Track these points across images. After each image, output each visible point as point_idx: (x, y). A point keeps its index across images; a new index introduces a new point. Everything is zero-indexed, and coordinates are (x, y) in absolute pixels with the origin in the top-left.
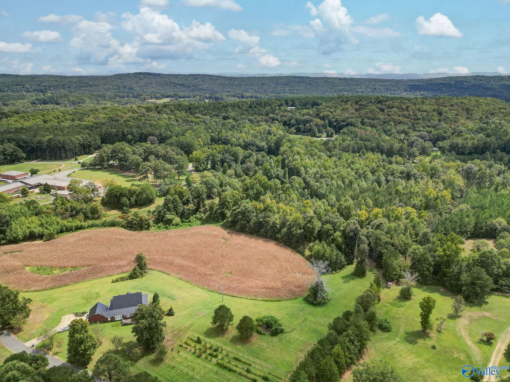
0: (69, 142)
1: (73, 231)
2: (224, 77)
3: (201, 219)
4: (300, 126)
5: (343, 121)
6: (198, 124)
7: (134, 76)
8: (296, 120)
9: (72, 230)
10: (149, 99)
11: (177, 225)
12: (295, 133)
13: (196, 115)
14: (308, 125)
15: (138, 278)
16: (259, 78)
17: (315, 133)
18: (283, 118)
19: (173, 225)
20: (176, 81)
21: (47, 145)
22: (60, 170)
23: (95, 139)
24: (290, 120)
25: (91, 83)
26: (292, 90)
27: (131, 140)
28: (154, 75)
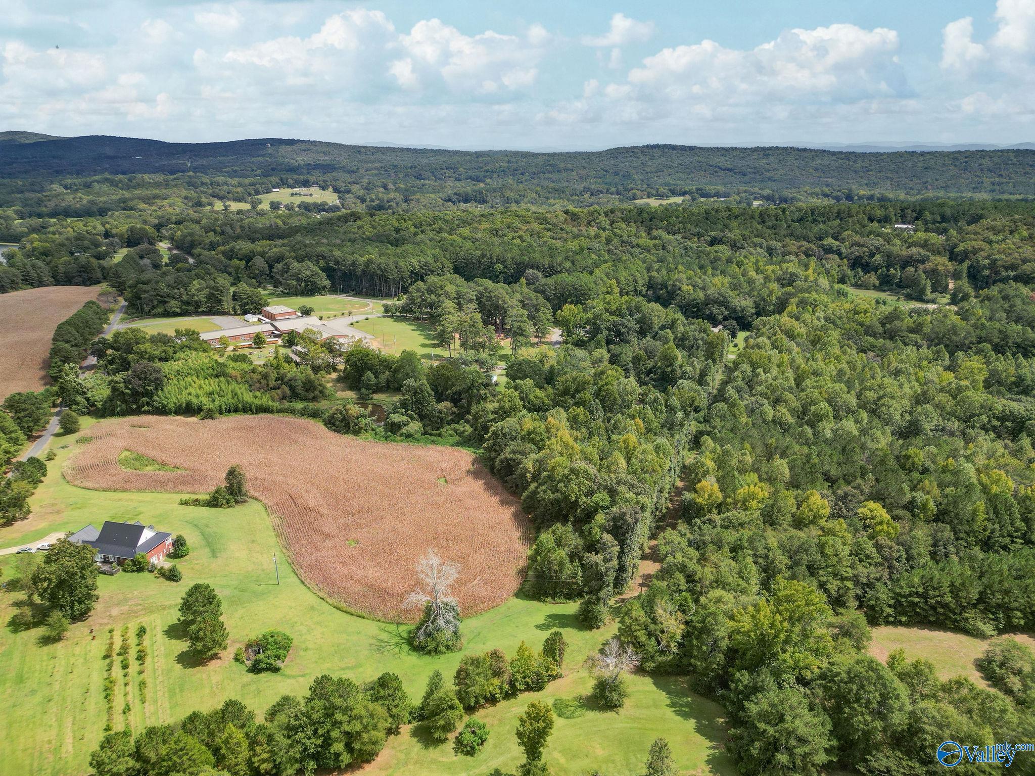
0: (393, 268)
1: (253, 414)
2: (834, 154)
3: (460, 434)
4: (892, 271)
5: (1013, 267)
6: (649, 251)
7: (642, 152)
8: (889, 255)
9: (251, 410)
10: (642, 198)
11: (408, 436)
12: (875, 288)
13: (655, 233)
14: (910, 270)
15: (221, 506)
16: (923, 154)
17: (922, 291)
18: (855, 248)
19: (401, 435)
20: (722, 162)
21: (363, 270)
22: (350, 313)
23: (444, 267)
24: (872, 255)
25: (562, 165)
26: (999, 184)
27: (501, 273)
28: (682, 150)
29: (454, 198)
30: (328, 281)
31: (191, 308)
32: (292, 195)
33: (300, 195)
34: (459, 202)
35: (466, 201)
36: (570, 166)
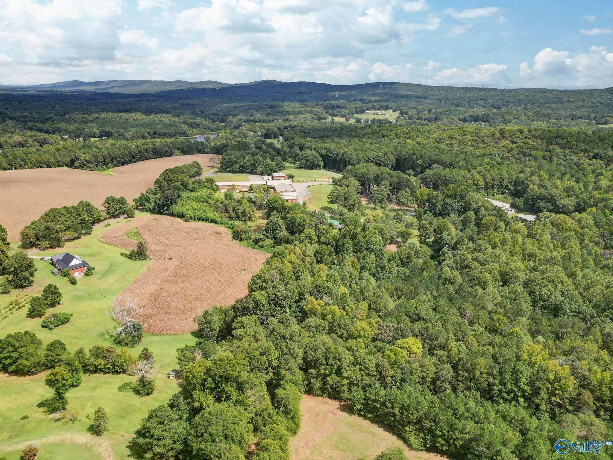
11: (262, 247)
15: (132, 259)
23: (389, 159)
27: (420, 165)
29: (468, 119)
30: (323, 162)
31: (244, 170)
32: (374, 114)
33: (378, 114)
34: (472, 121)
35: (476, 121)
36: (572, 99)
